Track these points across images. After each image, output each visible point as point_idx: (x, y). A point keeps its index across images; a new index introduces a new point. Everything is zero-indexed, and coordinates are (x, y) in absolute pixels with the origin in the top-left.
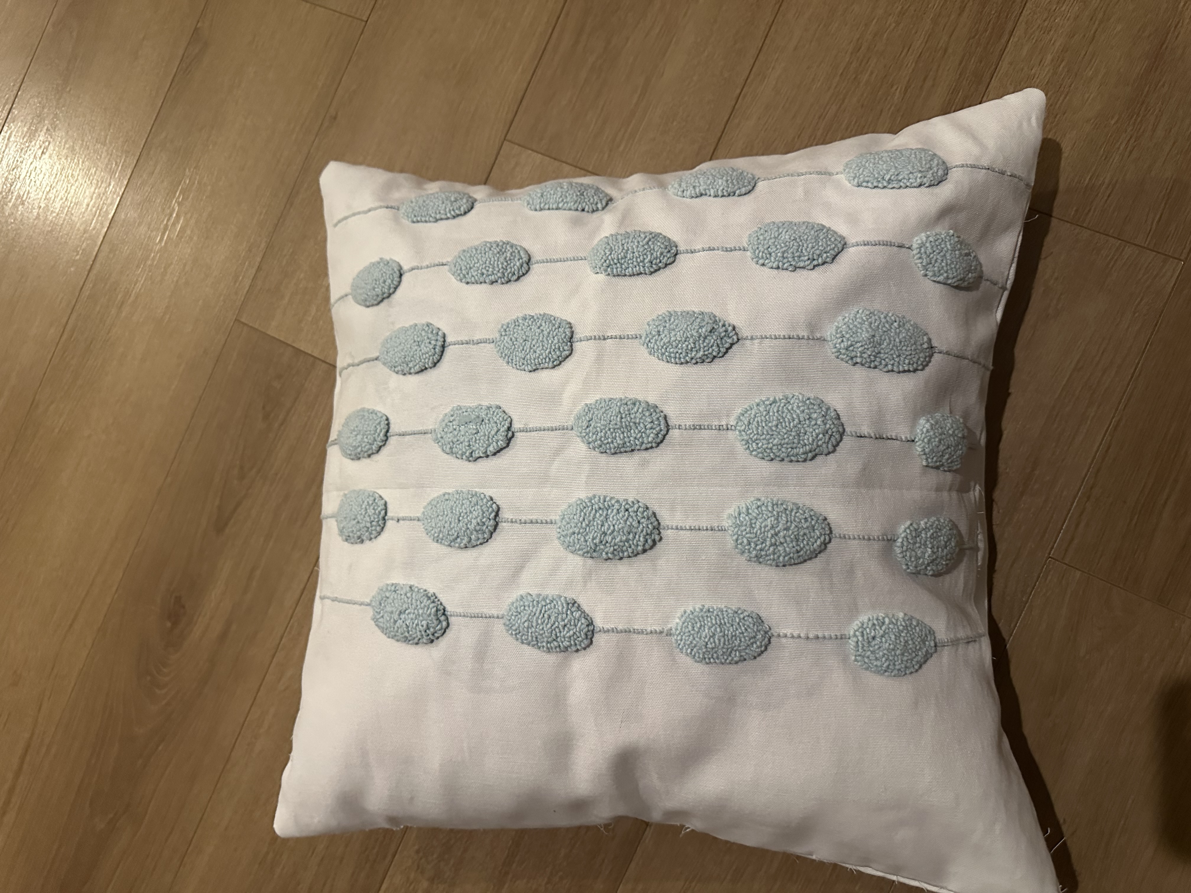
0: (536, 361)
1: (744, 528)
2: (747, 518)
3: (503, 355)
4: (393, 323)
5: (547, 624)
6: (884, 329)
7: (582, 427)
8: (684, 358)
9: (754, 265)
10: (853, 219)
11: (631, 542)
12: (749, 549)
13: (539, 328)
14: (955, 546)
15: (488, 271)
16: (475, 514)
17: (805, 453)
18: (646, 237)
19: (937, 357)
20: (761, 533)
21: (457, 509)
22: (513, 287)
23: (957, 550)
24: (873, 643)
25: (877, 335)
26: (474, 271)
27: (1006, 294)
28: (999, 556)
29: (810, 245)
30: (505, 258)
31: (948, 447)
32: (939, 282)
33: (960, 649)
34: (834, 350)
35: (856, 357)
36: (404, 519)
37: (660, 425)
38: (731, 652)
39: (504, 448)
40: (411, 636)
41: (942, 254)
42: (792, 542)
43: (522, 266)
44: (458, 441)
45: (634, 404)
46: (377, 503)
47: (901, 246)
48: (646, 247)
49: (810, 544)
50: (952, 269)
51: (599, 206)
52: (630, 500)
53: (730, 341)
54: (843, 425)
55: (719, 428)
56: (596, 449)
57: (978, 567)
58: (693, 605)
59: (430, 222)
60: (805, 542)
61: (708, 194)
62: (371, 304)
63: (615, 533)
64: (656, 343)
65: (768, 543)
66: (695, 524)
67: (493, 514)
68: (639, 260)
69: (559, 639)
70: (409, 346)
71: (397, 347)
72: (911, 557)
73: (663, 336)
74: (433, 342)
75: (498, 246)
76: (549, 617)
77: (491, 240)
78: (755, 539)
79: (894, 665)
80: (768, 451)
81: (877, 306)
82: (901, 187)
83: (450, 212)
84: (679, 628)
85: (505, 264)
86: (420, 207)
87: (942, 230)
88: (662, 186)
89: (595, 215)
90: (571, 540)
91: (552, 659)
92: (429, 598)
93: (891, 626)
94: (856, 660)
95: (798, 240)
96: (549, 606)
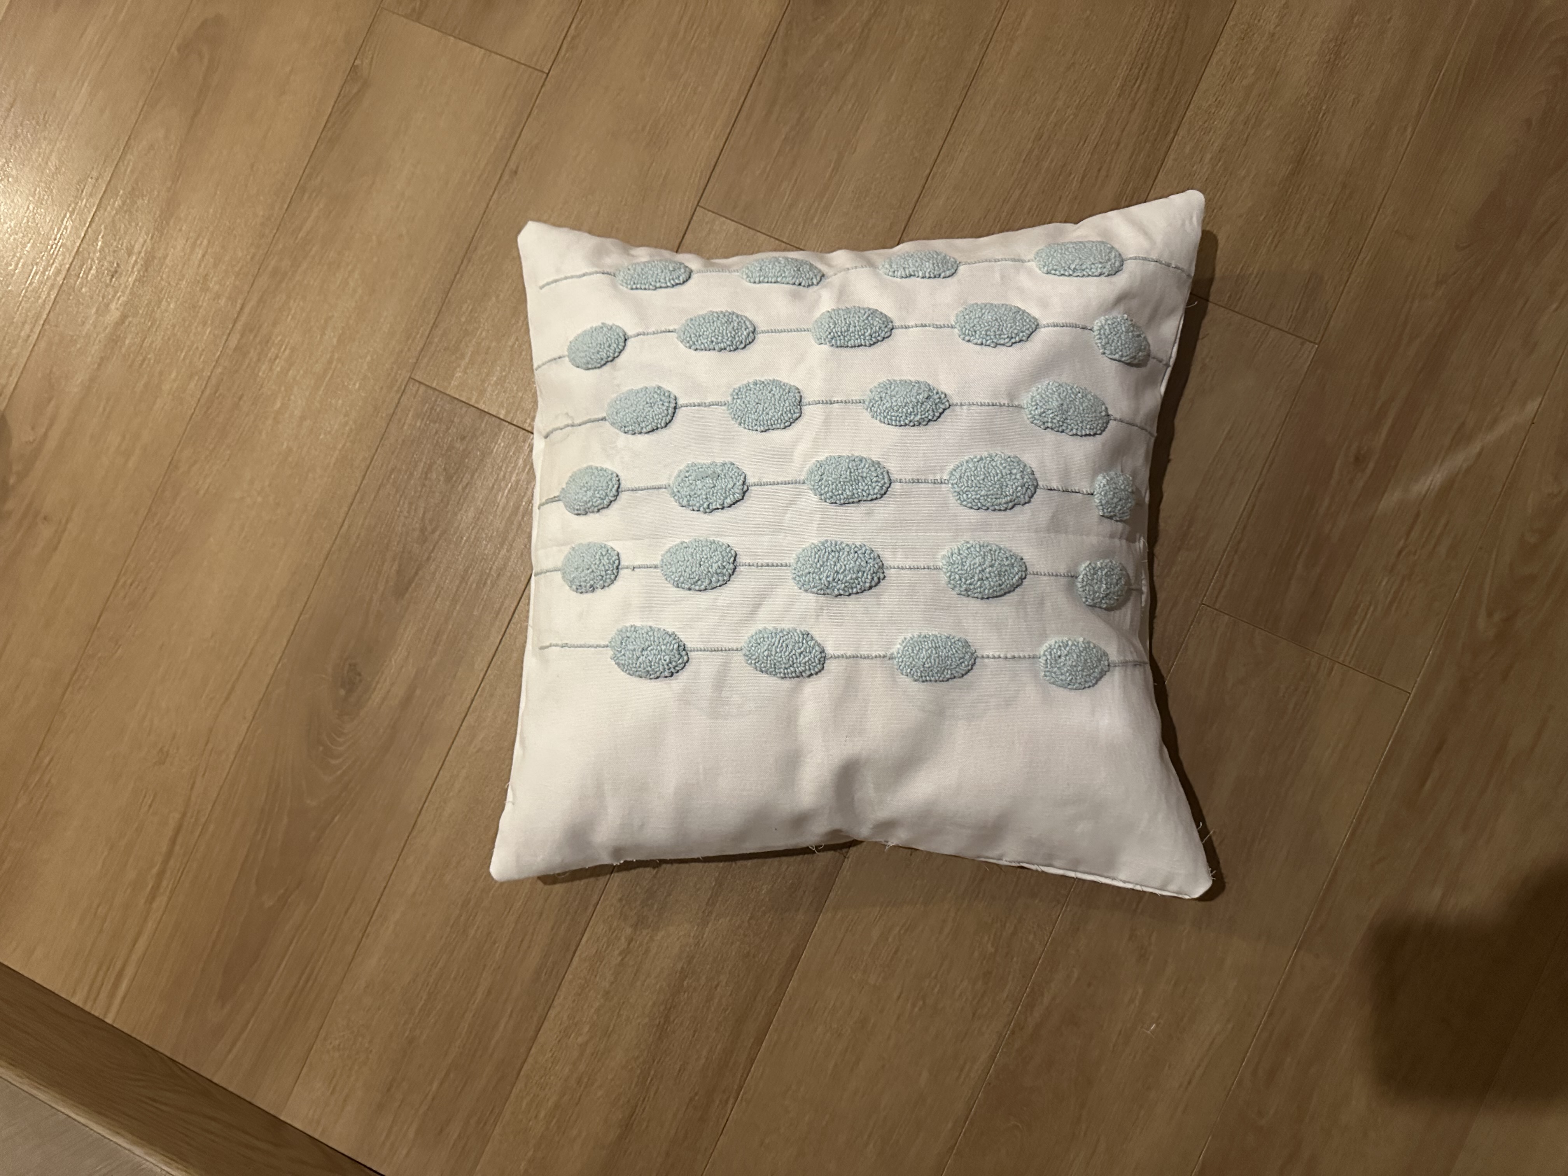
0: (769, 422)
1: (956, 566)
2: (959, 557)
3: (736, 416)
4: (618, 386)
5: (785, 652)
6: (1071, 399)
7: (814, 480)
8: (904, 421)
9: (960, 340)
10: (1044, 304)
11: (860, 580)
12: (960, 584)
13: (770, 392)
14: (1125, 585)
15: (717, 339)
16: (715, 559)
17: (1007, 503)
18: (865, 313)
19: (1112, 423)
20: (970, 570)
21: (698, 555)
22: (740, 355)
23: (1126, 588)
24: (1060, 660)
25: (1065, 404)
26: (704, 339)
27: (1169, 370)
28: (1159, 604)
29: (1009, 325)
30: (733, 328)
31: (1120, 500)
32: (1114, 360)
33: (1128, 670)
34: (1030, 416)
35: (1047, 422)
36: (640, 567)
37: (883, 479)
38: (944, 671)
39: (740, 500)
40: (653, 670)
41: (1118, 335)
42: (995, 577)
43: (748, 335)
44: (695, 494)
45: (861, 461)
46: (610, 554)
47: (1084, 328)
48: (866, 322)
49: (1010, 578)
50: (1125, 348)
51: (815, 281)
52: (858, 544)
53: (943, 407)
54: (1036, 480)
55: (935, 482)
56: (827, 500)
57: (1142, 608)
58: (912, 633)
59: (649, 289)
60: (1006, 578)
61: (917, 275)
62: (593, 366)
63: (847, 572)
64: (878, 407)
65: (976, 578)
66: (915, 564)
67: (732, 559)
68: (860, 333)
69: (795, 665)
70: (641, 407)
71: (628, 408)
72: (1089, 591)
73: (885, 401)
74: (666, 404)
75: (724, 316)
76: (787, 646)
77: (718, 310)
78: (966, 575)
79: (1076, 679)
80: (976, 501)
81: (1064, 379)
82: (1084, 275)
83: (670, 281)
84: (901, 652)
85: (733, 333)
86: (639, 275)
87: (1118, 314)
88: (871, 264)
89: (811, 289)
90: (807, 580)
91: (787, 684)
92: (670, 636)
93: (1073, 647)
94: (1046, 676)
95: (999, 320)
96: (786, 637)
